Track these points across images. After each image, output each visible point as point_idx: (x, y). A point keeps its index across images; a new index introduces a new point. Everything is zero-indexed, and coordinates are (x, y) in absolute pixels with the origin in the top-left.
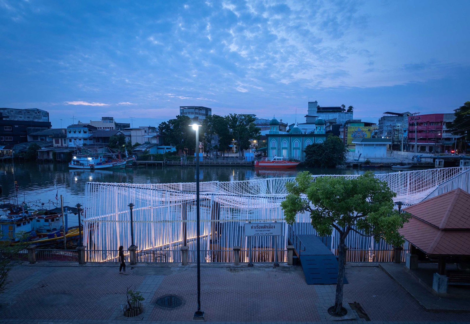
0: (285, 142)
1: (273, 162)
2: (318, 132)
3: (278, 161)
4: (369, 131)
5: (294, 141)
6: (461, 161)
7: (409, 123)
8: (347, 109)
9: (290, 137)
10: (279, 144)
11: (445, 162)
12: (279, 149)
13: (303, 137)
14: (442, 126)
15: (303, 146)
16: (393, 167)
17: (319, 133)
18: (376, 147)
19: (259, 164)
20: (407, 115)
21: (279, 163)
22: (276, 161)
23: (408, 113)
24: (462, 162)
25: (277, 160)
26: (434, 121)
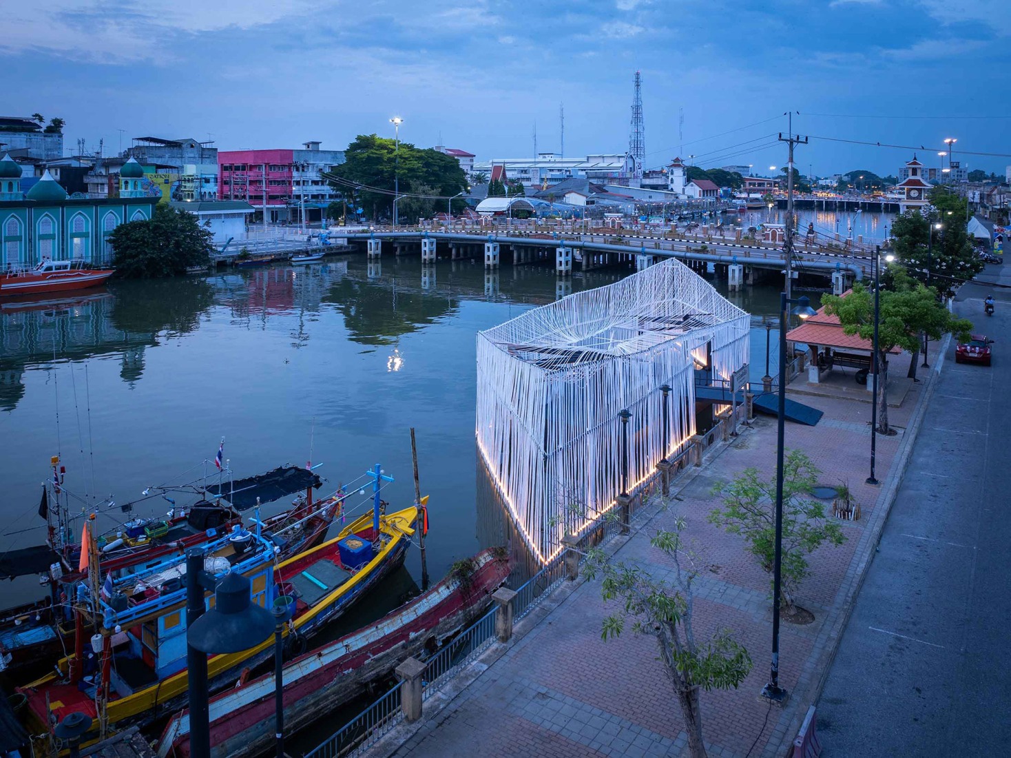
0: (46, 221)
1: (44, 277)
2: (132, 192)
3: (59, 273)
4: (165, 183)
5: (75, 217)
6: (423, 241)
7: (222, 165)
8: (44, 126)
9: (63, 208)
10: (30, 225)
11: (382, 242)
12: (30, 240)
13: (96, 206)
14: (292, 172)
15: (96, 227)
16: (293, 259)
17: (133, 196)
18: (226, 220)
19: (2, 286)
20: (189, 146)
21: (59, 277)
22: (51, 273)
23: (191, 142)
24: (425, 243)
25: (56, 269)
26: (278, 162)
